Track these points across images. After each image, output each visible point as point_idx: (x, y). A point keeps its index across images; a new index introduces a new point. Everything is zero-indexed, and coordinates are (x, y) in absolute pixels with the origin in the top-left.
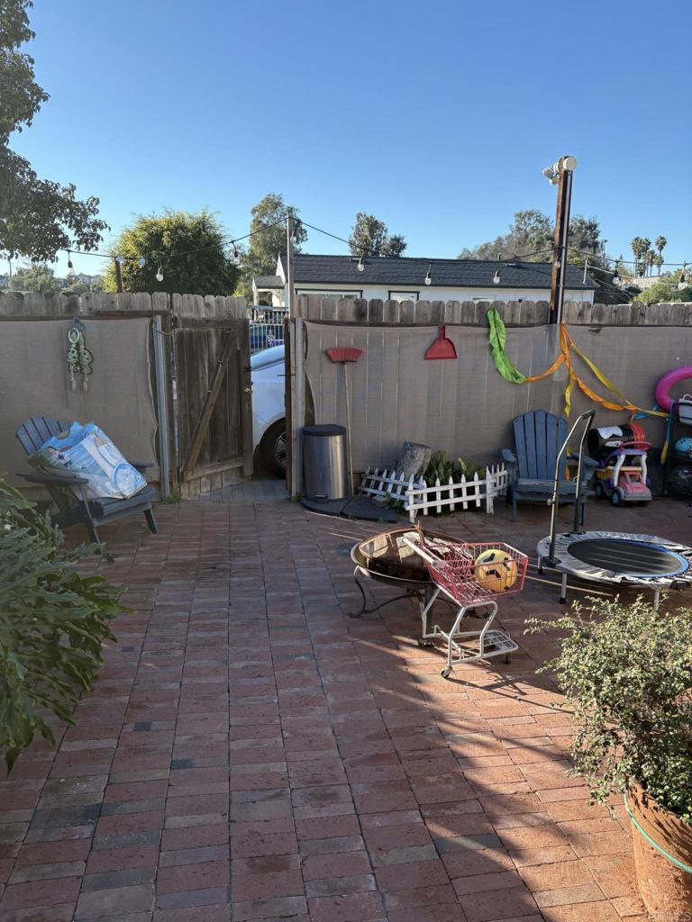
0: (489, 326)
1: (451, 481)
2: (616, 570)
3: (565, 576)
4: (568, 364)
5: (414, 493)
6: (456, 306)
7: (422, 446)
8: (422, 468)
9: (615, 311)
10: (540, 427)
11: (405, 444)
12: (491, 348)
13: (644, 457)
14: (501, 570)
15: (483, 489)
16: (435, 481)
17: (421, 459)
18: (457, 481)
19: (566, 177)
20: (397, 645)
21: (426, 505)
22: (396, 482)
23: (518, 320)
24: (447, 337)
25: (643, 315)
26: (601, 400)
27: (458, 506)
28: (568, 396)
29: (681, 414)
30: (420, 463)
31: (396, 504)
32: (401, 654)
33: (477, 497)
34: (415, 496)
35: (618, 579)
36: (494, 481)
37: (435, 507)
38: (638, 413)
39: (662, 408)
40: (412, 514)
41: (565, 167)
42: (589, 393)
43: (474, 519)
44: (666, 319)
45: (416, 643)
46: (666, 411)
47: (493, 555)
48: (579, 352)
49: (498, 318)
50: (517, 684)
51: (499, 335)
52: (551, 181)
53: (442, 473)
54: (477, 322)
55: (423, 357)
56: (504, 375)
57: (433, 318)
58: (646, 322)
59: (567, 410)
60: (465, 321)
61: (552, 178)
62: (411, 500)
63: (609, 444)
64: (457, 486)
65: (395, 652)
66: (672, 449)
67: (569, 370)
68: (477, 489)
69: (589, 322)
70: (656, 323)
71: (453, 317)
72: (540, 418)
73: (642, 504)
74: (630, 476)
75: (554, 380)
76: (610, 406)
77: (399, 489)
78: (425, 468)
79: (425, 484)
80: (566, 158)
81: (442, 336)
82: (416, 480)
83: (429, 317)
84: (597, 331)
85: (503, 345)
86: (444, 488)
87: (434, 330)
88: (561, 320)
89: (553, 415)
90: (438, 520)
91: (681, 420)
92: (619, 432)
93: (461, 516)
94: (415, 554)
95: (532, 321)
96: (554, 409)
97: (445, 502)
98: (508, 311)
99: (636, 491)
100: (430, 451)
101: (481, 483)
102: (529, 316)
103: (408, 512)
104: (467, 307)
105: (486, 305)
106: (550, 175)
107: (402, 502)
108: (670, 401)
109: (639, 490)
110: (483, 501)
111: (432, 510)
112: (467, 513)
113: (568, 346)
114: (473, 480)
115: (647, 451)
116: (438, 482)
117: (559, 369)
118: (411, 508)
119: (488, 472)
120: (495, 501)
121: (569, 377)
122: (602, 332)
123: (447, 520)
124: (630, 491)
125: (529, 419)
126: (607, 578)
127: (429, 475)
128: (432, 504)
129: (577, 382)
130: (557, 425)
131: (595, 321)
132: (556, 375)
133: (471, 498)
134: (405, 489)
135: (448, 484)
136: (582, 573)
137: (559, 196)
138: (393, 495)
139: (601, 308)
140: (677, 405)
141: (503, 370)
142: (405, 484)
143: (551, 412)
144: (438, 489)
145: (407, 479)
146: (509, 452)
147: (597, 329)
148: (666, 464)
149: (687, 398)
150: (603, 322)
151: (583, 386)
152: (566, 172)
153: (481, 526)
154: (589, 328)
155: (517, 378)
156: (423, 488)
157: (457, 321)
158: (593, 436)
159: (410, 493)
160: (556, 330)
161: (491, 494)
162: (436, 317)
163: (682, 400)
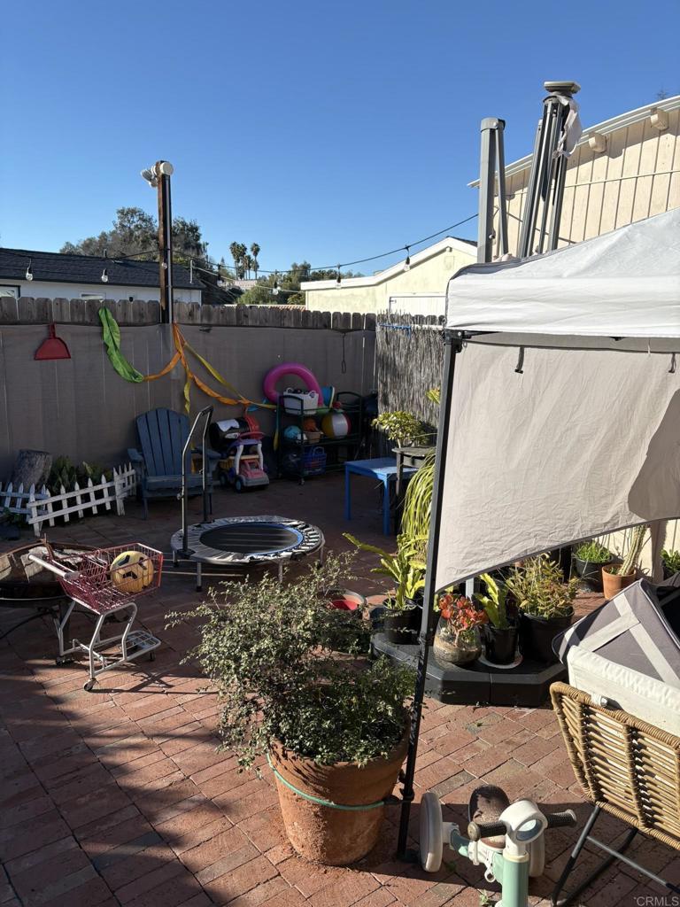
0: (101, 325)
1: (77, 486)
2: (245, 551)
3: (199, 565)
4: (184, 363)
5: (37, 504)
6: (64, 304)
7: (40, 453)
8: (43, 476)
9: (222, 312)
10: (164, 425)
11: (21, 452)
12: (106, 347)
13: (260, 446)
14: (138, 570)
15: (112, 491)
16: (59, 488)
17: (41, 467)
18: (84, 485)
19: (163, 182)
20: (32, 670)
21: (51, 515)
22: (14, 495)
23: (131, 319)
24: (57, 335)
25: (246, 316)
26: (217, 395)
27: (88, 512)
28: (186, 392)
29: (286, 406)
30: (41, 471)
31: (17, 519)
32: (38, 678)
33: (106, 500)
34: (38, 508)
35: (247, 559)
36: (122, 482)
37: (62, 517)
38: (251, 406)
39: (270, 400)
40: (37, 528)
41: (162, 171)
42: (206, 389)
43: (106, 523)
44: (266, 321)
45: (53, 662)
46: (274, 403)
47: (128, 557)
48: (192, 350)
49: (110, 317)
50: (164, 679)
51: (112, 334)
52: (150, 183)
53: (67, 479)
54: (89, 321)
55: (33, 357)
56: (122, 373)
57: (39, 316)
58: (250, 323)
59: (187, 407)
60: (76, 320)
61: (150, 180)
62: (34, 512)
63: (228, 436)
64: (84, 492)
65: (29, 678)
66: (282, 437)
67: (185, 368)
68: (106, 492)
69: (199, 321)
70: (258, 324)
71: (62, 317)
72: (163, 416)
73: (261, 488)
74: (250, 463)
75: (173, 378)
76: (226, 401)
77: (19, 502)
78: (47, 477)
79: (48, 493)
80: (162, 162)
81: (52, 335)
82: (38, 490)
83: (35, 315)
84: (208, 331)
85: (118, 344)
86: (71, 495)
87: (42, 330)
88: (173, 319)
89: (174, 412)
90: (67, 529)
91: (288, 411)
92: (236, 424)
93: (92, 522)
94: (45, 569)
95: (144, 320)
96: (175, 407)
97: (73, 509)
98: (119, 310)
99: (256, 477)
100: (50, 457)
101: (109, 485)
102: (141, 316)
103: (32, 525)
104: (76, 305)
105: (97, 304)
106: (148, 176)
107: (24, 516)
108: (276, 394)
109: (258, 476)
110: (113, 503)
111: (59, 520)
112: (98, 518)
113: (182, 345)
114: (100, 483)
115: (262, 440)
116: (63, 490)
117: (176, 367)
118: (35, 520)
119: (115, 474)
120: (126, 501)
121: (186, 375)
122: (211, 332)
123: (77, 528)
124: (250, 477)
125: (152, 417)
126: (237, 560)
127: (52, 483)
128: (58, 513)
129: (194, 379)
130: (180, 421)
131: (205, 321)
132: (174, 372)
133: (100, 502)
134: (26, 501)
135: (74, 490)
136: (215, 560)
137: (159, 199)
138: (12, 510)
139: (209, 308)
140: (282, 398)
141: (120, 369)
142: (25, 495)
143: (173, 409)
144: (64, 496)
145: (27, 491)
146: (135, 451)
147: (207, 328)
148: (278, 449)
149: (290, 391)
150: (212, 322)
151: (199, 383)
152: (164, 176)
153: (114, 529)
154: (200, 327)
155: (136, 377)
156: (46, 497)
157: (67, 318)
158: (213, 430)
159: (33, 504)
160: (169, 330)
161: (120, 495)
162: (43, 313)
163: (286, 393)
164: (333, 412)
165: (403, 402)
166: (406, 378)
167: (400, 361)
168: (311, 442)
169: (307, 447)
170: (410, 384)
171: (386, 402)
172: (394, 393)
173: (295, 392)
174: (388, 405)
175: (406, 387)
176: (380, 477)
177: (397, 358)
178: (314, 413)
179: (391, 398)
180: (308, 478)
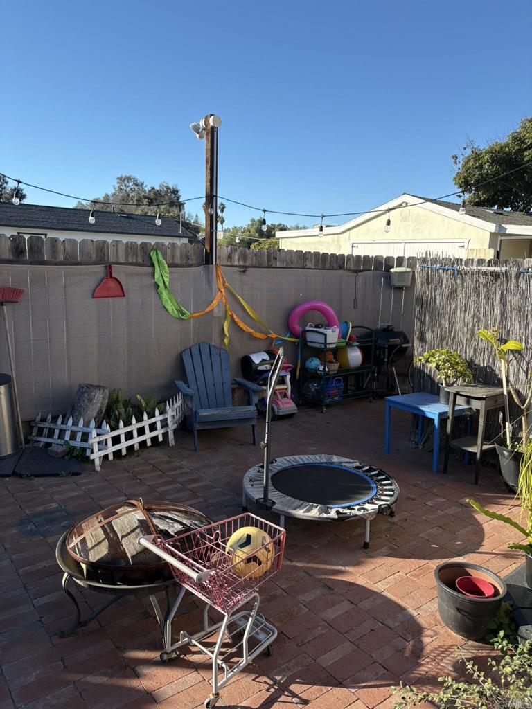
0: (153, 265)
1: (134, 420)
4: (224, 301)
5: (98, 439)
6: (120, 246)
7: (98, 387)
8: (101, 410)
9: (255, 255)
10: (206, 358)
11: (81, 387)
12: (157, 286)
13: (289, 377)
15: (164, 424)
16: (118, 423)
17: (99, 400)
18: (139, 420)
19: (212, 132)
20: (132, 667)
21: (111, 449)
22: (74, 428)
23: (178, 261)
24: (114, 275)
25: (275, 258)
26: (251, 330)
27: (142, 444)
28: (226, 328)
29: (308, 339)
30: (99, 405)
31: (76, 453)
32: (144, 684)
33: (159, 432)
34: (99, 443)
35: (333, 514)
36: (172, 414)
37: (120, 451)
38: (278, 339)
39: (293, 335)
40: (97, 462)
41: (211, 124)
42: (242, 325)
43: (158, 454)
44: (292, 262)
46: (297, 337)
47: (249, 537)
48: (234, 291)
49: (161, 258)
51: (163, 274)
52: (198, 135)
53: (123, 413)
54: (141, 262)
55: (91, 296)
56: (170, 311)
57: (97, 257)
58: (278, 265)
59: (226, 341)
60: (130, 260)
61: (198, 133)
62: (96, 447)
63: (260, 368)
64: (139, 425)
66: (304, 368)
67: (226, 306)
68: (159, 425)
69: (236, 263)
70: (285, 266)
71: (117, 257)
72: (205, 351)
73: (290, 416)
74: (279, 393)
75: (215, 315)
76: (258, 335)
77: (79, 435)
78: (104, 410)
79: (108, 428)
80: (211, 115)
81: (109, 274)
82: (99, 426)
83: (94, 256)
84: (244, 272)
85: (167, 284)
86: (128, 429)
87: (100, 269)
88: (216, 262)
89: (215, 346)
90: (125, 461)
91: (309, 344)
92: (266, 357)
93: (145, 454)
95: (190, 262)
96: (215, 342)
97: (130, 443)
98: (169, 251)
99: (286, 406)
100: (107, 391)
101: (162, 417)
102: (188, 258)
103: (93, 460)
104: (130, 247)
105: (148, 245)
106: (197, 129)
107: (84, 450)
108: (299, 329)
109: (288, 406)
110: (165, 435)
111: (117, 454)
112: (150, 449)
113: (224, 285)
114: (154, 416)
115: (290, 372)
116: (121, 424)
117: (218, 305)
118: (96, 456)
119: (168, 407)
120: (175, 431)
121: (226, 312)
122: (247, 272)
123: (133, 460)
124: (281, 406)
125: (195, 351)
127: (110, 416)
128: (117, 447)
129: (232, 316)
130: (220, 355)
131: (241, 263)
132: (216, 311)
133: (154, 434)
134: (85, 437)
135: (131, 424)
136: (300, 513)
137: (207, 150)
138: (72, 443)
139: (245, 251)
140: (305, 332)
141: (169, 306)
142: (86, 430)
143: (213, 344)
144: (122, 431)
145: (87, 425)
146: (181, 382)
147: (243, 270)
148: (299, 379)
149: (311, 326)
150: (247, 264)
151: (237, 320)
152: (212, 128)
153: (168, 462)
154: (238, 269)
155: (183, 314)
156: (107, 433)
157: (122, 260)
158: (246, 362)
159: (94, 439)
160: (213, 270)
161: (172, 426)
162: (101, 256)
163: (307, 328)
164: (349, 345)
165: (442, 340)
166: (447, 317)
167: (441, 301)
168: (331, 373)
169: (327, 377)
170: (452, 322)
171: (422, 339)
172: (433, 331)
173: (317, 326)
174: (426, 342)
175: (447, 326)
176: (429, 415)
177: (438, 297)
178: (334, 346)
179: (429, 336)
180: (328, 406)
